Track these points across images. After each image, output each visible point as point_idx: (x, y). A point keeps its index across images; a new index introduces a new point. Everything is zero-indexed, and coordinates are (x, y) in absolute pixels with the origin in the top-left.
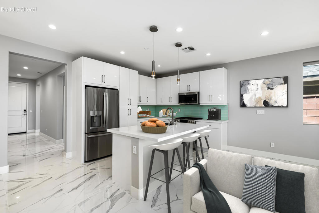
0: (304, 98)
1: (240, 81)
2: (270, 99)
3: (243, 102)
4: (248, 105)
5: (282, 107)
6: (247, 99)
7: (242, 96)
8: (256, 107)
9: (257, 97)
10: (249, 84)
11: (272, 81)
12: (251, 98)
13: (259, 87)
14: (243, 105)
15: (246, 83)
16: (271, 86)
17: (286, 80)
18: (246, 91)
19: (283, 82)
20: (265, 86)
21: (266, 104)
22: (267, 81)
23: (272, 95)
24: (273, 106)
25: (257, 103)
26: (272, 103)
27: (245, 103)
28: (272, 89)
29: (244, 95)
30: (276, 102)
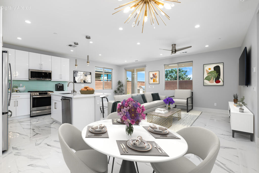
0: (96, 80)
1: (74, 71)
2: (86, 80)
3: (75, 81)
4: (77, 82)
5: (90, 83)
6: (77, 79)
7: (74, 78)
8: (80, 83)
9: (81, 78)
10: (77, 73)
11: (86, 73)
12: (79, 79)
13: (82, 75)
14: (75, 82)
15: (76, 72)
16: (86, 75)
17: (91, 73)
19: (90, 74)
20: (84, 74)
21: (84, 82)
22: (84, 73)
23: (87, 78)
24: (87, 83)
25: (81, 81)
26: (86, 81)
27: (76, 81)
28: (86, 76)
29: (76, 78)
30: (88, 81)
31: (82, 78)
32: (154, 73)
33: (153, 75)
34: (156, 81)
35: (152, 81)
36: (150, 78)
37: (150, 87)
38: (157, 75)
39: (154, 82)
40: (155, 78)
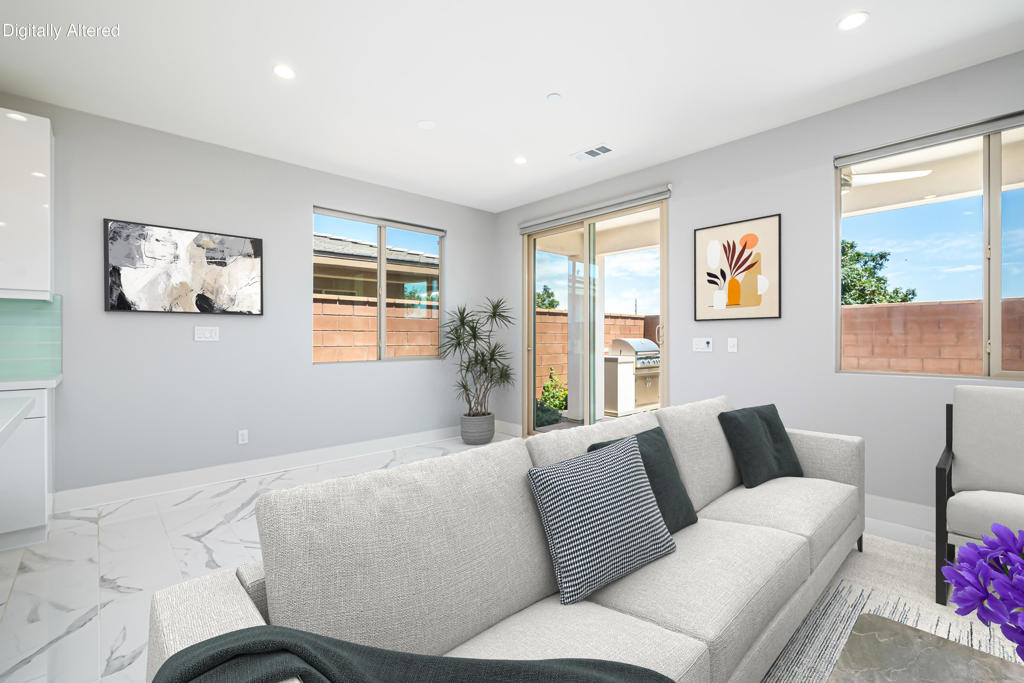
1: (106, 222)
2: (218, 292)
3: (122, 296)
4: (142, 306)
5: (250, 313)
6: (133, 283)
7: (112, 274)
8: (171, 312)
9: (176, 280)
10: (143, 237)
11: (221, 243)
12: (153, 283)
13: (182, 252)
14: (119, 304)
15: (130, 230)
16: (218, 255)
17: (257, 248)
18: (133, 259)
19: (252, 251)
20: (202, 253)
21: (205, 305)
22: (205, 239)
23: (223, 281)
24: (224, 312)
25: (176, 300)
26: (221, 302)
27: (130, 296)
28: (223, 264)
29: (125, 272)
30: (232, 300)
31: (188, 280)
32: (735, 235)
33: (729, 249)
34: (757, 300)
35: (716, 299)
36: (703, 278)
37: (699, 344)
38: (764, 250)
39: (734, 300)
40: (740, 278)
